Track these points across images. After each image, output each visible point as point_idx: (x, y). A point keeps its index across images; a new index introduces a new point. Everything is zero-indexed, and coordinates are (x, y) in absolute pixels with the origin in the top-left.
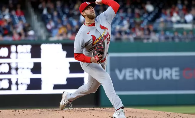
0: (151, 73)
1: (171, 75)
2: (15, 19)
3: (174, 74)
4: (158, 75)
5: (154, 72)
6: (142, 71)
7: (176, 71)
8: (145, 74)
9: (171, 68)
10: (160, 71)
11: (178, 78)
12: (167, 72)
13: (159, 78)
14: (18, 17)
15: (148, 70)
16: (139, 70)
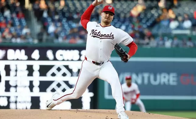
0: (149, 78)
1: (169, 81)
2: (16, 22)
3: (171, 79)
4: (155, 79)
5: (152, 77)
6: (140, 76)
7: (173, 77)
8: (143, 79)
9: (169, 74)
10: (158, 77)
11: (175, 84)
12: (165, 77)
13: (157, 83)
14: (18, 19)
15: (146, 75)
16: (137, 75)
